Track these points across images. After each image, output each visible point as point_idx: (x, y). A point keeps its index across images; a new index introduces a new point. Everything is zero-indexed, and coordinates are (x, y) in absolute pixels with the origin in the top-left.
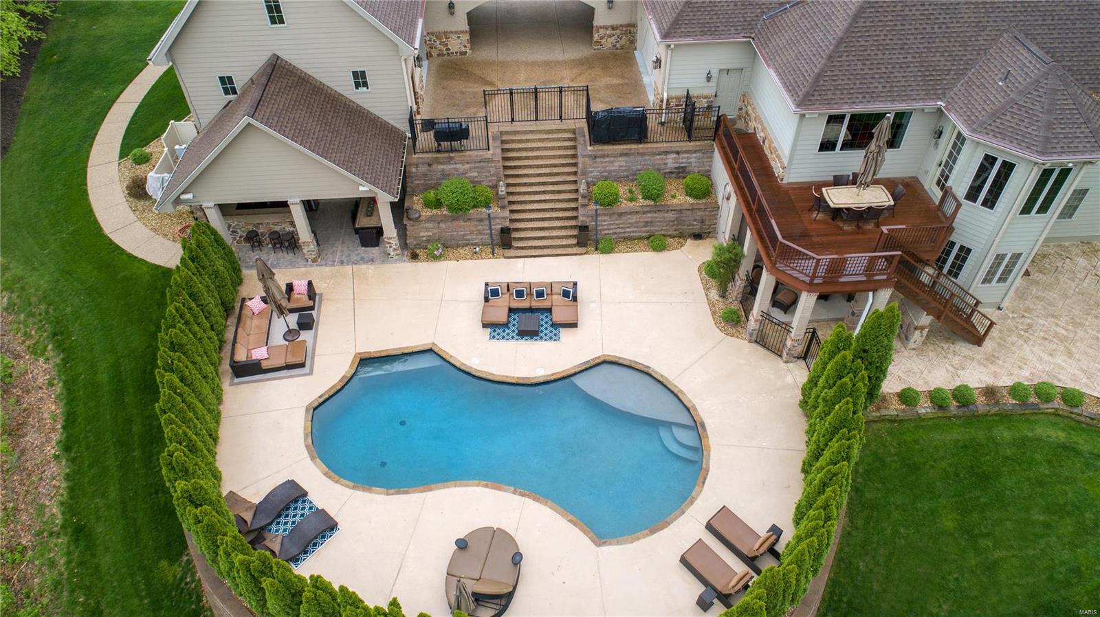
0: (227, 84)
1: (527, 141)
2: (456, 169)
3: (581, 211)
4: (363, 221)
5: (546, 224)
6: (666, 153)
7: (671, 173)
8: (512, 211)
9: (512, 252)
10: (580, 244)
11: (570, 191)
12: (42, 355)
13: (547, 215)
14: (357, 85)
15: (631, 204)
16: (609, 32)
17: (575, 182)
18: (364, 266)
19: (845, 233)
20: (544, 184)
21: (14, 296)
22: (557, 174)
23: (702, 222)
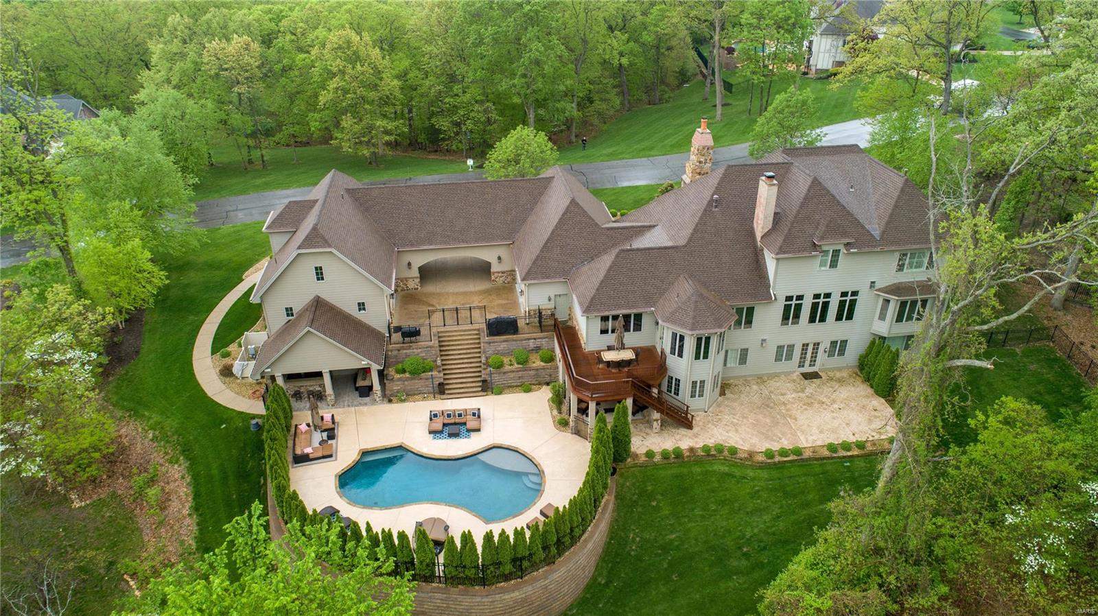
0: (289, 311)
1: (453, 336)
2: (413, 352)
3: (483, 372)
4: (360, 383)
5: (465, 380)
6: (529, 339)
7: (532, 350)
8: (444, 374)
9: (445, 396)
10: (482, 390)
11: (477, 362)
12: (176, 463)
13: (464, 375)
14: (360, 310)
15: (510, 367)
16: (500, 275)
17: (480, 357)
18: (361, 408)
19: (613, 373)
20: (462, 359)
21: (157, 433)
22: (470, 353)
23: (550, 375)
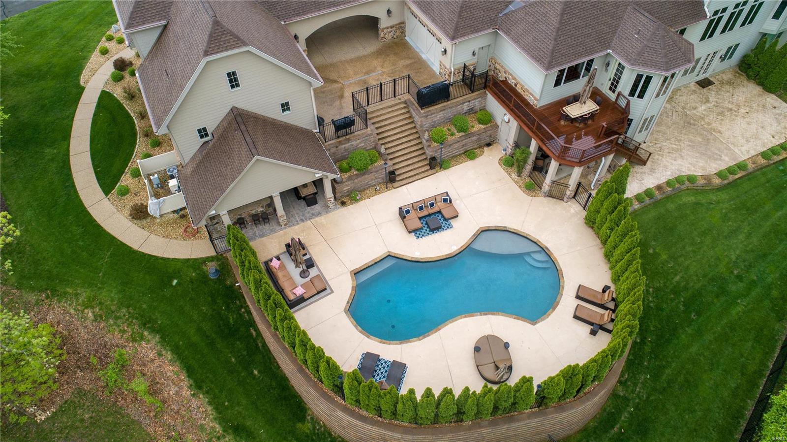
0: (203, 133)
1: (382, 115)
2: (352, 145)
3: (427, 149)
4: (304, 191)
5: (410, 162)
6: (463, 103)
7: (466, 113)
9: (397, 184)
10: (431, 168)
11: (416, 139)
12: (142, 339)
14: (284, 111)
15: (453, 138)
16: (389, 30)
18: (317, 219)
21: (97, 310)
22: (405, 131)
